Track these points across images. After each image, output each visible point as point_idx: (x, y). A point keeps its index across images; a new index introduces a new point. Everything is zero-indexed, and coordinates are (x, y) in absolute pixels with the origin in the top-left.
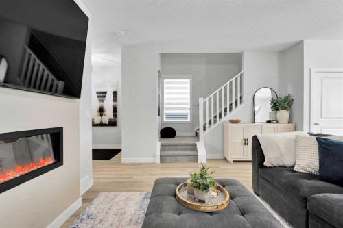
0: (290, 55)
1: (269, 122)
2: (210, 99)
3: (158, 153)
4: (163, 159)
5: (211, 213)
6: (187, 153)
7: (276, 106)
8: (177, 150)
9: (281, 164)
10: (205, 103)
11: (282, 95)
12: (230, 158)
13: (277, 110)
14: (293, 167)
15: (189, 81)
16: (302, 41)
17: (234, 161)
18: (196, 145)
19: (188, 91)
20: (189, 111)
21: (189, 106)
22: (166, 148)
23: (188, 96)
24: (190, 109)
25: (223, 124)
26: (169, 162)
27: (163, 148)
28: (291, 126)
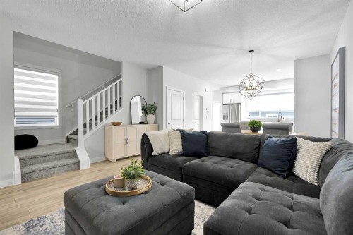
0: (154, 74)
1: (141, 123)
2: (90, 102)
3: (17, 171)
4: (25, 178)
5: (145, 193)
6: (64, 162)
7: (146, 111)
8: (49, 161)
9: (162, 151)
10: (85, 105)
11: (150, 103)
12: (114, 158)
13: (147, 114)
14: (169, 152)
15: (57, 77)
16: (162, 67)
17: (118, 160)
18: (75, 151)
19: (56, 89)
20: (57, 114)
21: (57, 108)
22: (28, 162)
23: (56, 95)
24: (59, 111)
25: (104, 127)
26: (36, 180)
27: (23, 163)
28: (156, 126)
